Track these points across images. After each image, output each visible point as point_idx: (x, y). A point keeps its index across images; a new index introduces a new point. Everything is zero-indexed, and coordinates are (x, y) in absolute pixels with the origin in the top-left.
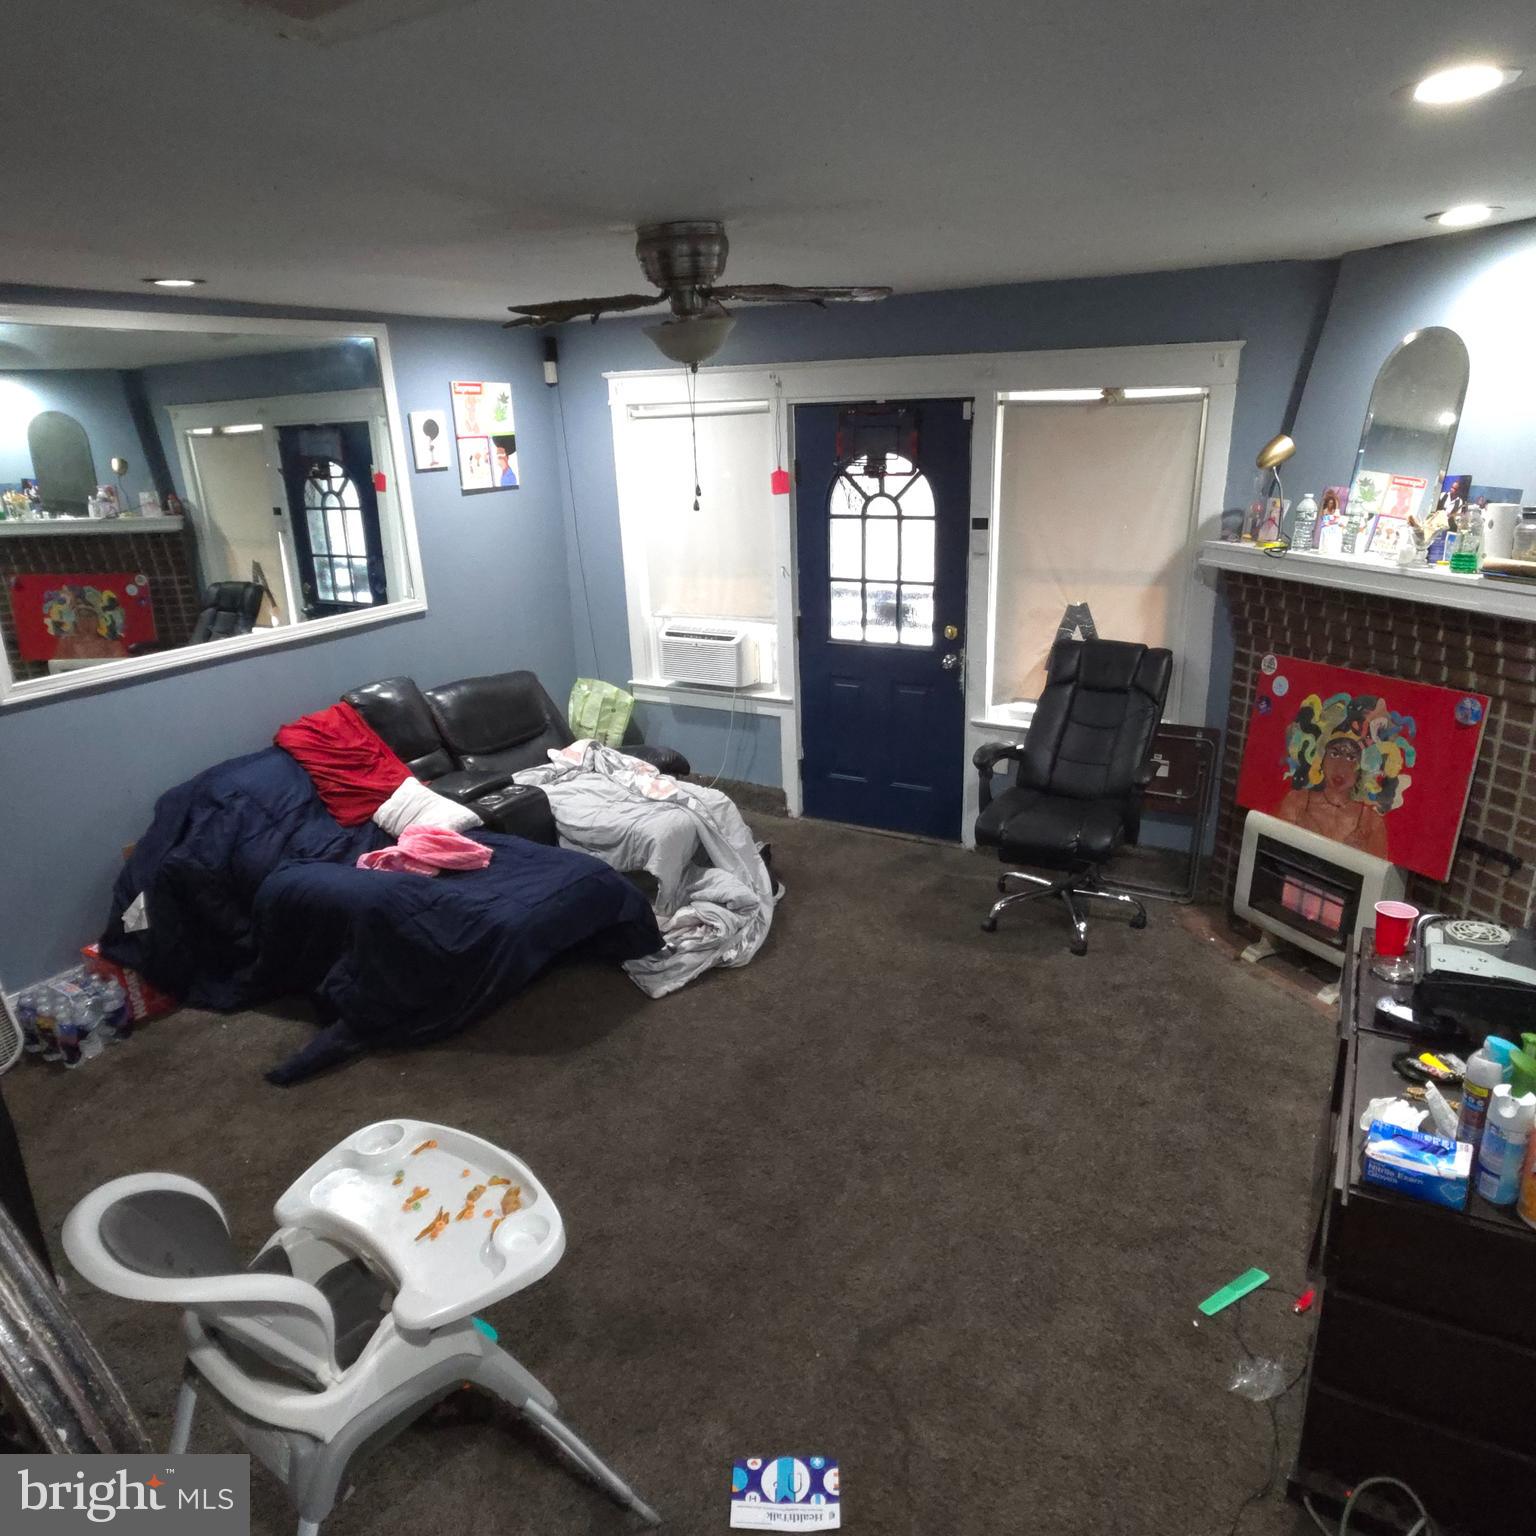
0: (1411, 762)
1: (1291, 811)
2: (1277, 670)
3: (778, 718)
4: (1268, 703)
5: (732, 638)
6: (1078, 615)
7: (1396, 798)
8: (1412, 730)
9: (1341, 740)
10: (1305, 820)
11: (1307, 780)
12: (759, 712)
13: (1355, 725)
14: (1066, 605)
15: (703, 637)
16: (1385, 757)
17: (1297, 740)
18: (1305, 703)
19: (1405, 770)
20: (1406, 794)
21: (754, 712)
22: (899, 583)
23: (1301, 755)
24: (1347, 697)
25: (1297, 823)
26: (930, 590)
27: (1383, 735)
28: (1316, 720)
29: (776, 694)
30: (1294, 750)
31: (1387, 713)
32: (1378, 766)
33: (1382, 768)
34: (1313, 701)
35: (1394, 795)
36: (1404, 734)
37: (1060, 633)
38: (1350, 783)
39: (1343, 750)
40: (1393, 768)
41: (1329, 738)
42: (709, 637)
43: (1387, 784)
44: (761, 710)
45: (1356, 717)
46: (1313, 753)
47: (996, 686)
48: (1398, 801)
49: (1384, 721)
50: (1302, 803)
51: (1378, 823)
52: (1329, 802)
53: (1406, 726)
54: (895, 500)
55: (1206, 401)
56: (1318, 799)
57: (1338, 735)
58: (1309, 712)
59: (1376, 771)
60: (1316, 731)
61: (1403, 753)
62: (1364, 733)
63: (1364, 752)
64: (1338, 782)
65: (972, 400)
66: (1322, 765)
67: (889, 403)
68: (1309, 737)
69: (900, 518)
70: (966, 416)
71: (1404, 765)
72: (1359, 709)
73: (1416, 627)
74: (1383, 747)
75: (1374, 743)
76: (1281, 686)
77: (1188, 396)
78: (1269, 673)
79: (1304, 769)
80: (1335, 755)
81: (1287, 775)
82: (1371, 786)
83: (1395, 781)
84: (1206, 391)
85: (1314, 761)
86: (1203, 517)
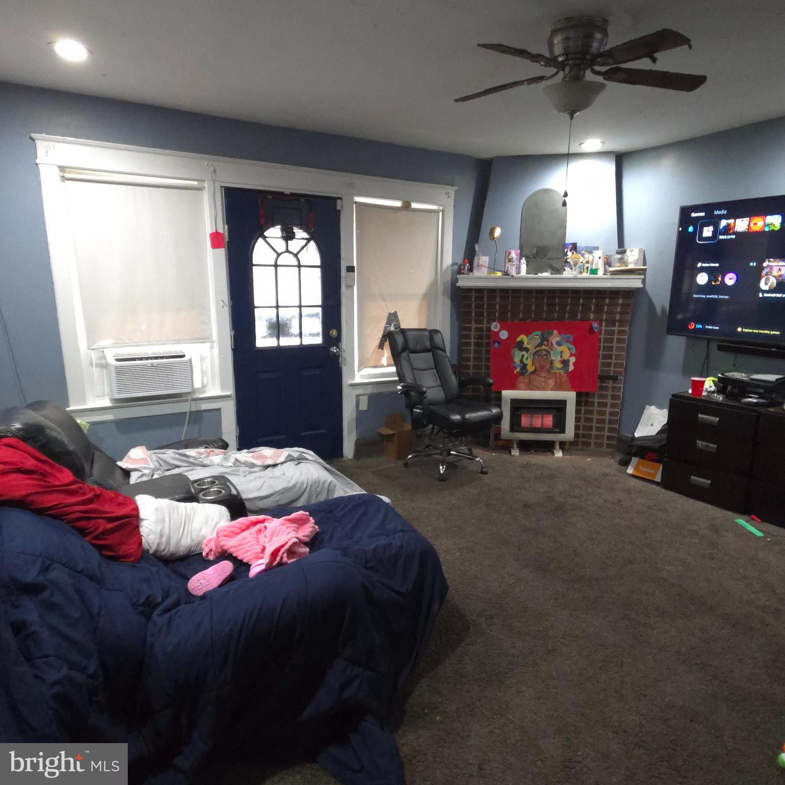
0: (574, 351)
1: (522, 385)
2: (500, 328)
3: (219, 410)
4: (499, 343)
5: (184, 356)
6: (393, 318)
7: (570, 366)
8: (571, 339)
9: (540, 350)
10: (530, 387)
11: (527, 371)
12: (202, 409)
13: (545, 343)
14: (388, 313)
15: (156, 358)
16: (562, 352)
17: (517, 356)
18: (518, 339)
19: (571, 355)
20: (574, 364)
21: (198, 409)
22: (300, 307)
23: (521, 361)
24: (539, 333)
25: (526, 390)
26: (319, 310)
27: (559, 344)
28: (525, 345)
29: (218, 392)
30: (517, 360)
31: (559, 336)
32: (559, 357)
33: (561, 356)
34: (522, 337)
35: (569, 366)
36: (568, 341)
37: (386, 327)
38: (548, 366)
39: (542, 354)
40: (566, 356)
41: (534, 351)
42: (162, 358)
43: (565, 363)
44: (205, 406)
45: (544, 340)
46: (527, 359)
47: (360, 361)
48: (571, 368)
49: (558, 339)
50: (527, 381)
51: (565, 378)
52: (540, 377)
53: (568, 339)
54: (296, 255)
55: (441, 213)
56: (533, 377)
57: (538, 349)
58: (522, 342)
59: (559, 358)
60: (527, 350)
61: (569, 349)
62: (550, 346)
63: (552, 353)
64: (542, 368)
65: (341, 199)
66: (533, 363)
67: (292, 194)
68: (524, 353)
69: (299, 266)
70: (339, 208)
71: (571, 353)
72: (545, 336)
73: (569, 300)
74: (560, 349)
75: (555, 348)
76: (504, 335)
77: (432, 209)
78: (496, 330)
79: (524, 366)
80: (538, 357)
81: (516, 371)
82: (558, 365)
83: (568, 361)
84: (441, 208)
85: (529, 362)
86: (445, 266)
